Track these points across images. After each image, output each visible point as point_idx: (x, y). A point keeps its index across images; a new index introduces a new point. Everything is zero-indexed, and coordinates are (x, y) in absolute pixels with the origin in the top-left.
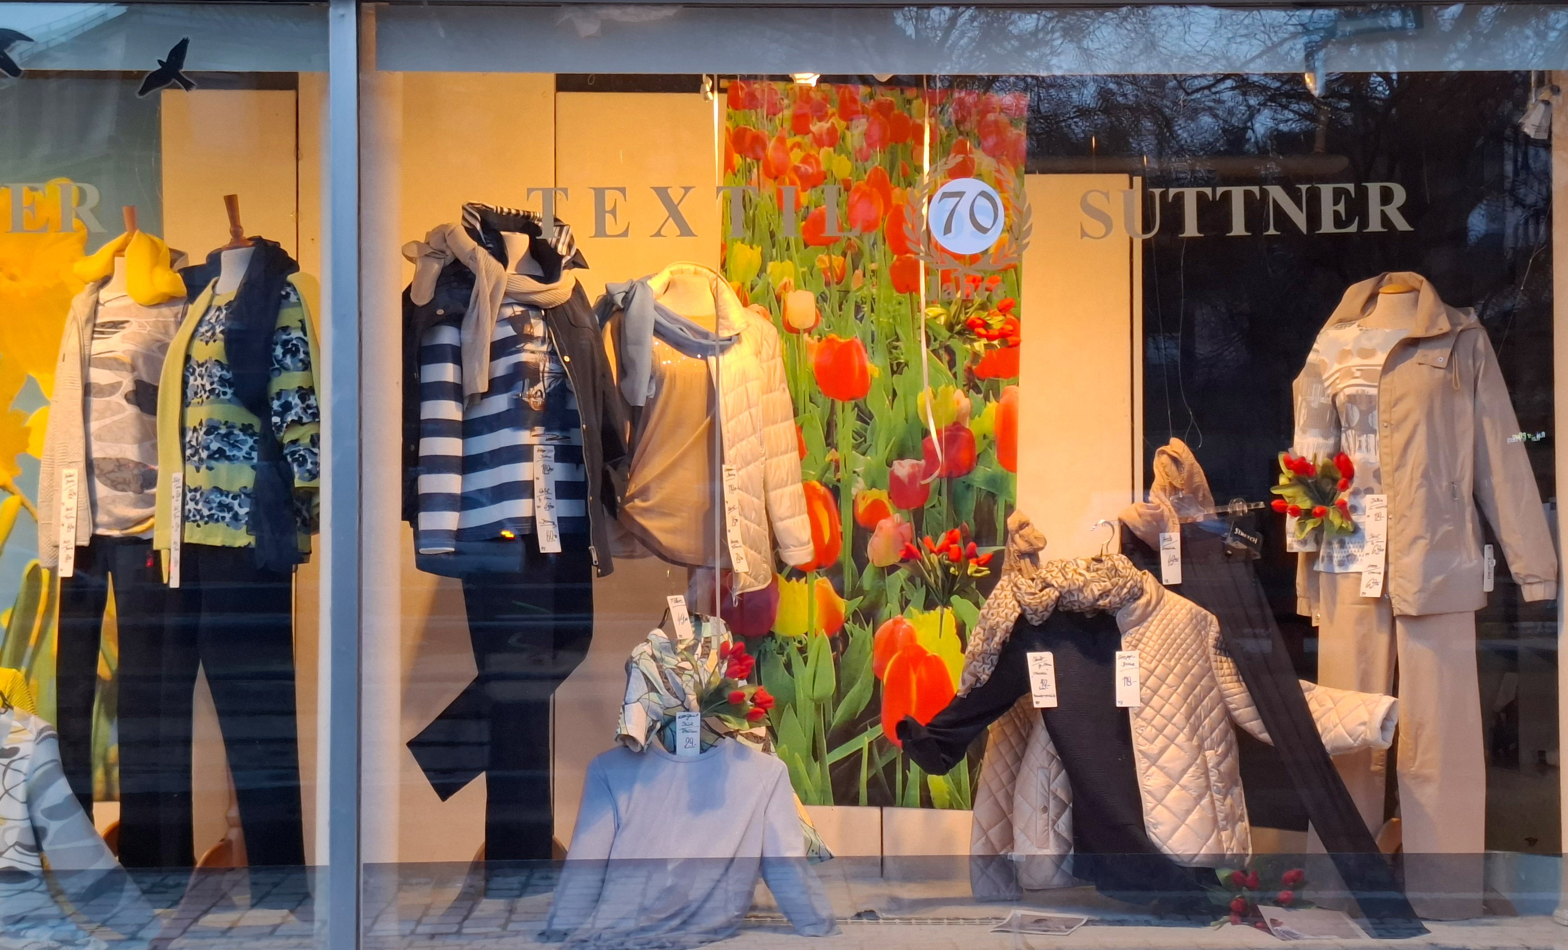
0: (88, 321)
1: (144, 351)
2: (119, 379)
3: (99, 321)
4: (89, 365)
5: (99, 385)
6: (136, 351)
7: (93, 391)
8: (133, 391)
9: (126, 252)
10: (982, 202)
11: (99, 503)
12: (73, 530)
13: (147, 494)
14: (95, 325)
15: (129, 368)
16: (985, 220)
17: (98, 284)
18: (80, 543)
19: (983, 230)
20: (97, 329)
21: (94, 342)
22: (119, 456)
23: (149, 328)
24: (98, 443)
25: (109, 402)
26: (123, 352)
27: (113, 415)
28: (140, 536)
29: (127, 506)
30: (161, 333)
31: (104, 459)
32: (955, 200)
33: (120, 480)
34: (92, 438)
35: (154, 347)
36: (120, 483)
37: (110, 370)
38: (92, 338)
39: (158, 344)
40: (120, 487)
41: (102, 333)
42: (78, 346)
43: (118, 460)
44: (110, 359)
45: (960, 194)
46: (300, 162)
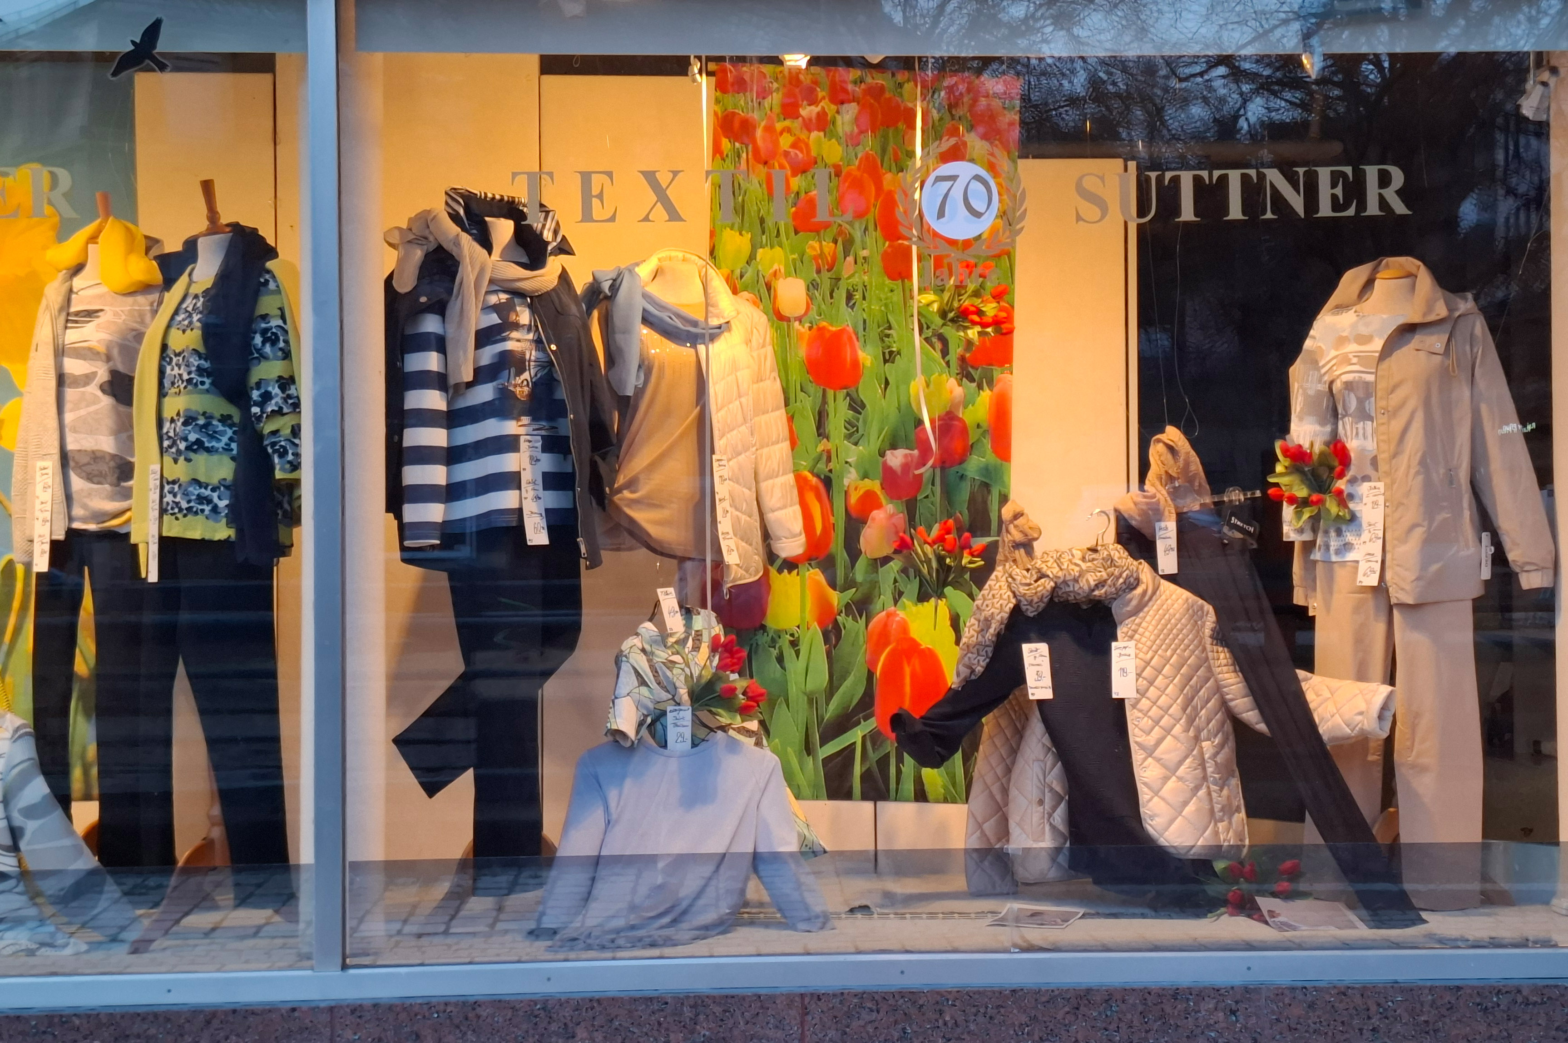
0: (61, 310)
1: (119, 341)
2: (94, 369)
3: (73, 309)
4: (63, 355)
5: (74, 376)
6: (110, 341)
7: (67, 381)
8: (109, 381)
9: (100, 239)
10: (976, 186)
11: (75, 496)
12: (49, 524)
13: (124, 487)
14: (68, 314)
15: (104, 358)
16: (979, 205)
17: (71, 272)
18: (55, 537)
19: (977, 215)
20: (70, 318)
21: (68, 331)
22: (95, 448)
23: (124, 317)
24: (74, 434)
25: (83, 393)
26: (98, 341)
27: (88, 406)
28: (117, 530)
29: (103, 499)
30: (137, 322)
31: (79, 451)
32: (950, 183)
33: (96, 473)
34: (67, 430)
35: (130, 337)
36: (95, 476)
37: (85, 360)
38: (66, 328)
39: (134, 333)
40: (95, 479)
41: (76, 322)
42: (51, 336)
43: (93, 452)
44: (84, 348)
45: (953, 178)
46: (278, 147)
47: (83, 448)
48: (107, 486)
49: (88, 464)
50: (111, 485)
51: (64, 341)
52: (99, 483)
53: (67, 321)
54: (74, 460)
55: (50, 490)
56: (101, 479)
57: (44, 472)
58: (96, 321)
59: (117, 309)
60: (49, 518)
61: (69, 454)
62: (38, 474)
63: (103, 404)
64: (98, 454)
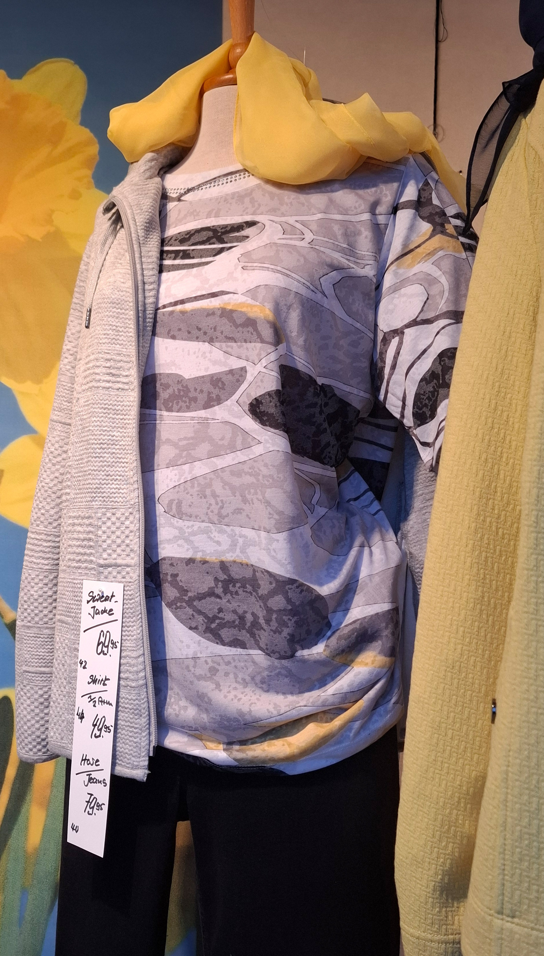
47: (199, 556)
48: (257, 654)
49: (211, 593)
50: (269, 652)
51: (157, 298)
52: (236, 643)
53: (162, 254)
54: (175, 584)
55: (115, 653)
56: (244, 636)
57: (100, 606)
58: (239, 249)
59: (291, 220)
60: (110, 722)
61: (165, 568)
62: (86, 609)
63: (258, 450)
64: (235, 572)
